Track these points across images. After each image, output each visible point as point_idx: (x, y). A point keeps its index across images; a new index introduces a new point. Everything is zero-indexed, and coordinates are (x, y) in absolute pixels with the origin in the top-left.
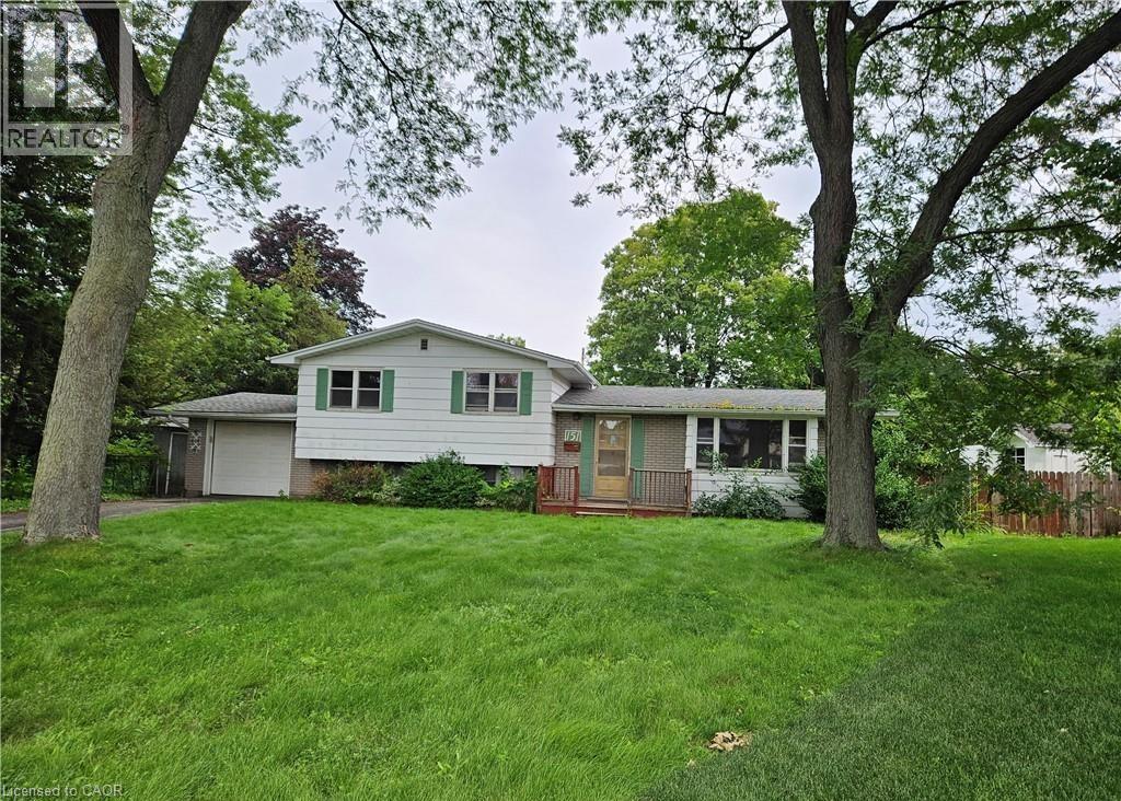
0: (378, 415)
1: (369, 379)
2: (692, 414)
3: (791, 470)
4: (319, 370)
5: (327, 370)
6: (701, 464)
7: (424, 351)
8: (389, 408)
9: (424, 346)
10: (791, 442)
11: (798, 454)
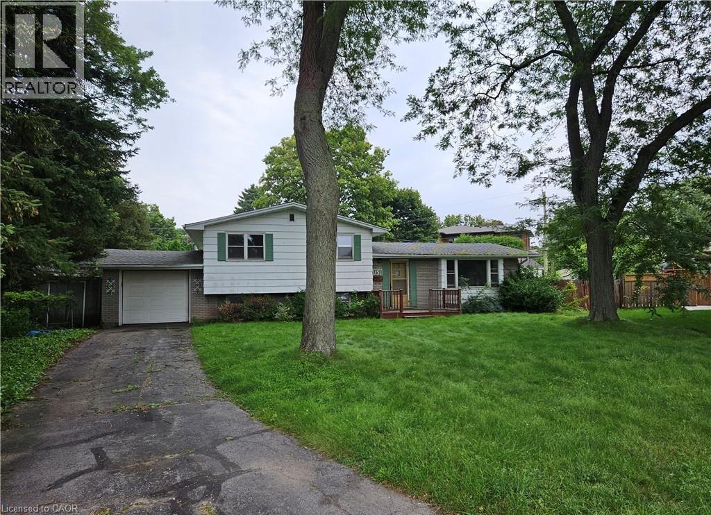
0: (264, 264)
1: (257, 239)
2: (444, 258)
3: (492, 285)
4: (219, 234)
5: (224, 234)
6: (450, 285)
7: (292, 223)
8: (270, 258)
9: (292, 219)
10: (492, 271)
11: (495, 278)
